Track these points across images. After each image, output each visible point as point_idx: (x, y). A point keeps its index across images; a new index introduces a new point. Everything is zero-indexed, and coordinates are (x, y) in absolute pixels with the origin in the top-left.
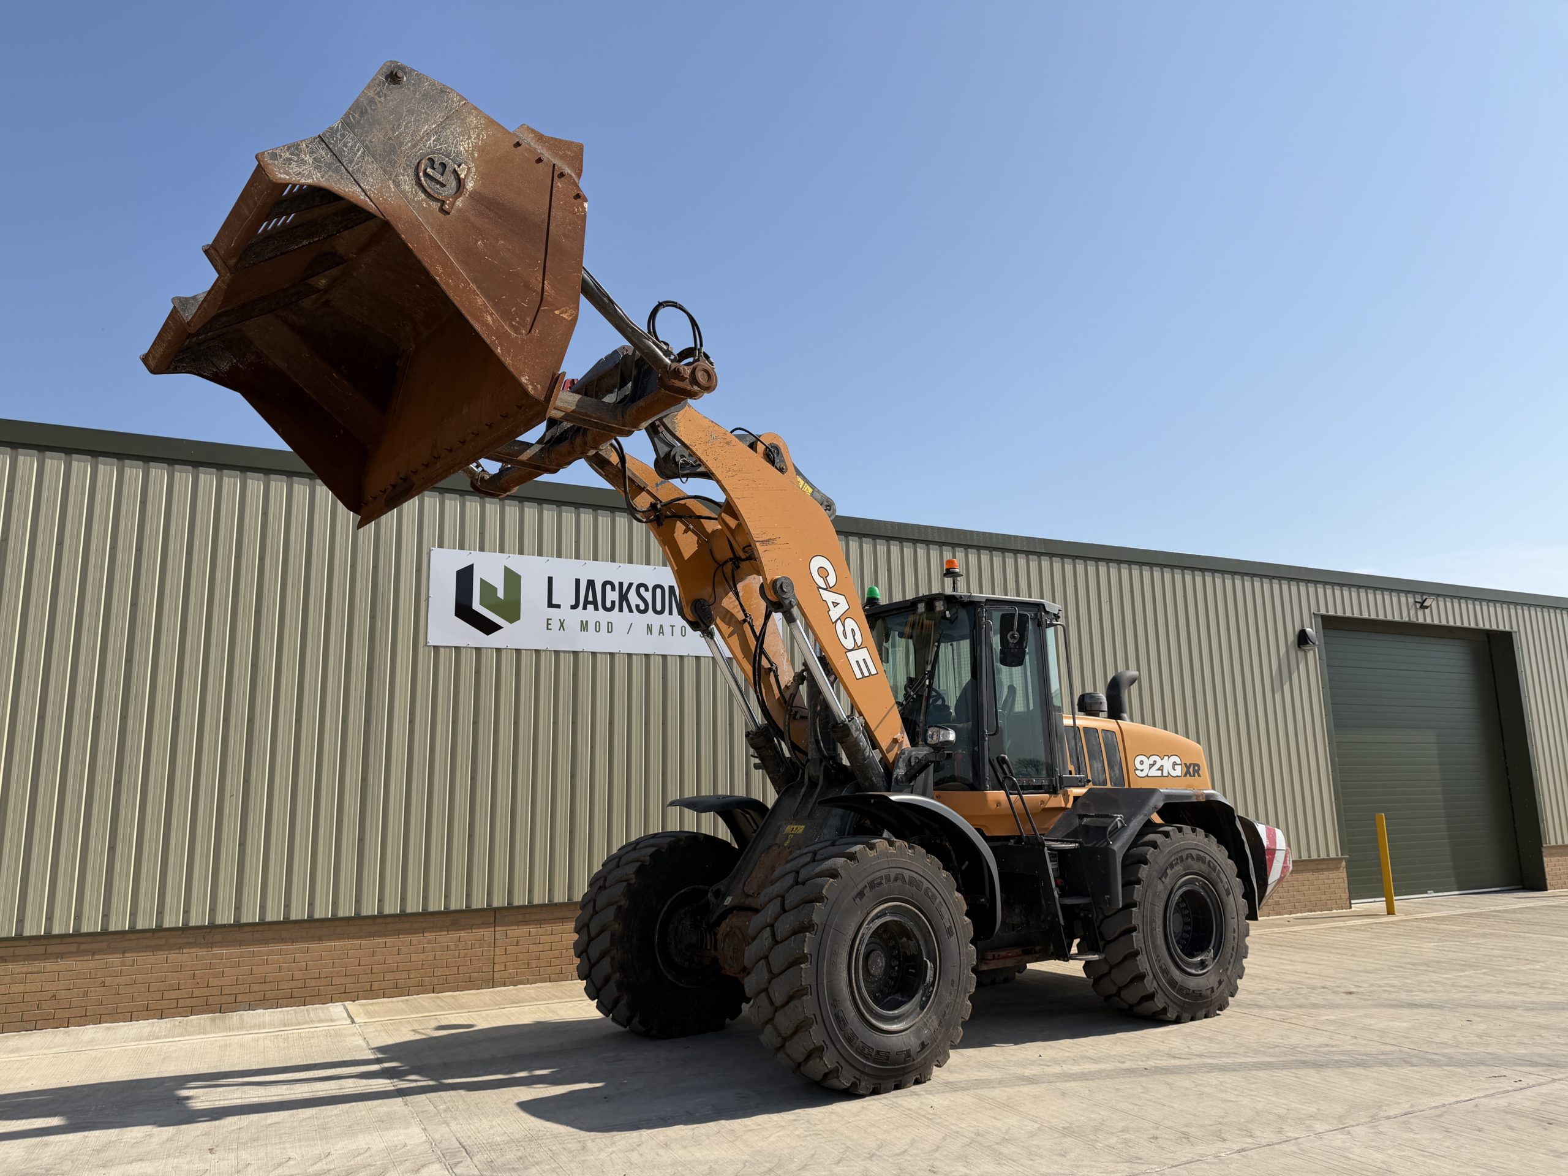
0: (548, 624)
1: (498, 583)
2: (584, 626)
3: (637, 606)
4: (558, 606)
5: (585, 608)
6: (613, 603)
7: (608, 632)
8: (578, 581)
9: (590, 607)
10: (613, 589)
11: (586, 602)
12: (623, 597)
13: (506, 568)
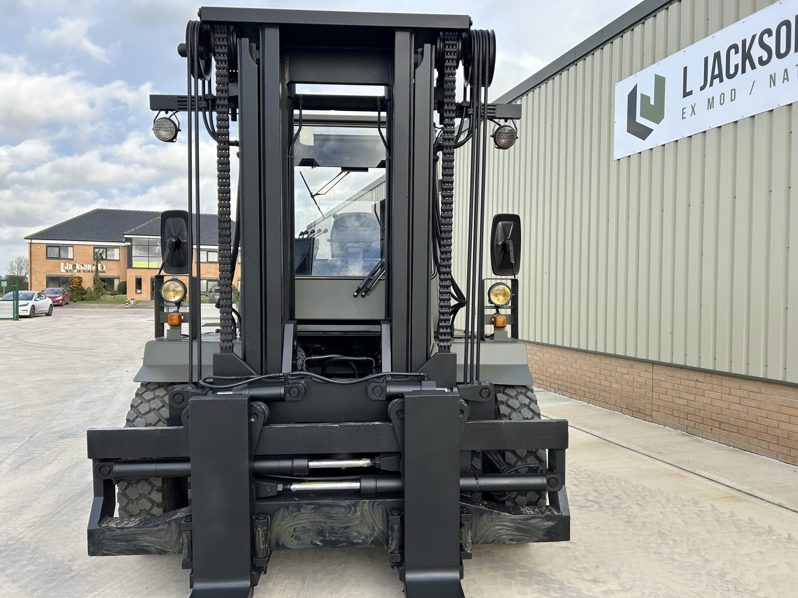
0: (683, 113)
1: (651, 93)
2: (710, 104)
3: (760, 59)
4: (691, 93)
6: (736, 66)
7: (732, 100)
8: (706, 59)
9: (717, 81)
10: (737, 52)
11: (713, 77)
12: (747, 56)
13: (656, 76)
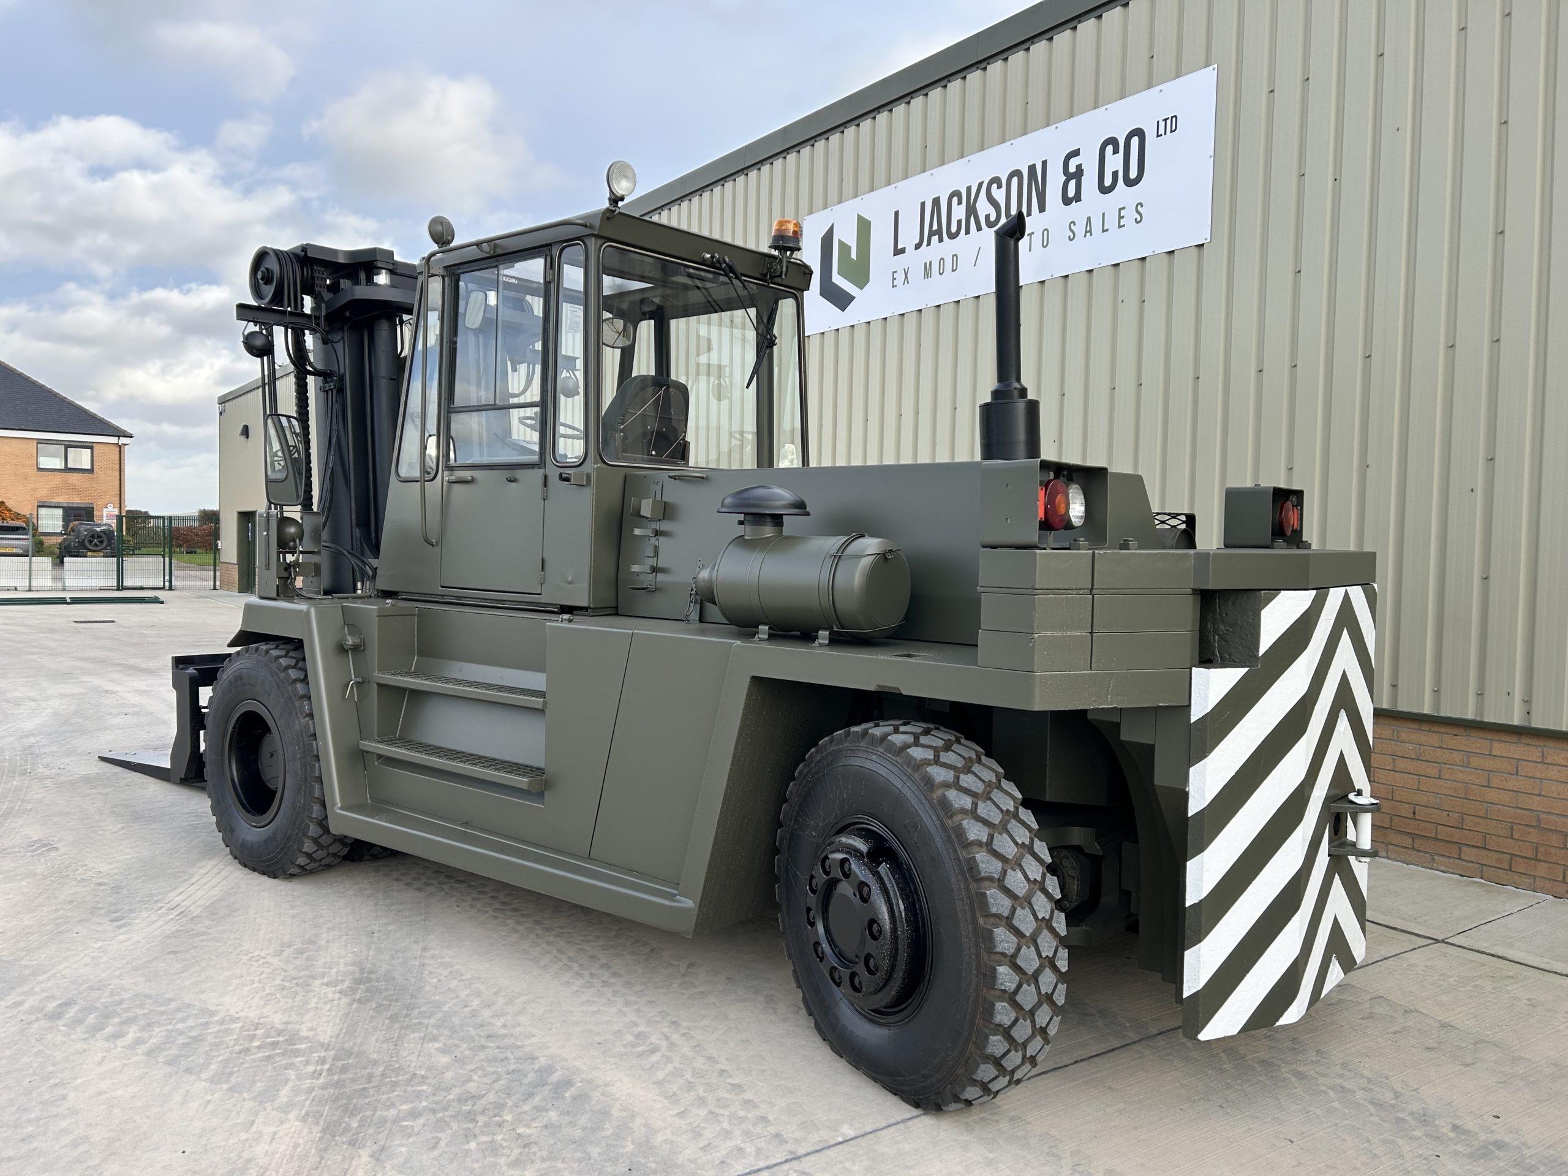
0: (894, 279)
2: (928, 272)
3: (987, 217)
4: (903, 251)
5: (929, 244)
6: (959, 222)
7: (953, 271)
8: (923, 205)
9: (935, 238)
10: (960, 203)
11: (932, 233)
12: (971, 211)
13: (859, 217)
